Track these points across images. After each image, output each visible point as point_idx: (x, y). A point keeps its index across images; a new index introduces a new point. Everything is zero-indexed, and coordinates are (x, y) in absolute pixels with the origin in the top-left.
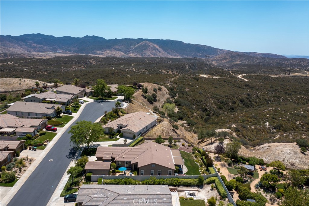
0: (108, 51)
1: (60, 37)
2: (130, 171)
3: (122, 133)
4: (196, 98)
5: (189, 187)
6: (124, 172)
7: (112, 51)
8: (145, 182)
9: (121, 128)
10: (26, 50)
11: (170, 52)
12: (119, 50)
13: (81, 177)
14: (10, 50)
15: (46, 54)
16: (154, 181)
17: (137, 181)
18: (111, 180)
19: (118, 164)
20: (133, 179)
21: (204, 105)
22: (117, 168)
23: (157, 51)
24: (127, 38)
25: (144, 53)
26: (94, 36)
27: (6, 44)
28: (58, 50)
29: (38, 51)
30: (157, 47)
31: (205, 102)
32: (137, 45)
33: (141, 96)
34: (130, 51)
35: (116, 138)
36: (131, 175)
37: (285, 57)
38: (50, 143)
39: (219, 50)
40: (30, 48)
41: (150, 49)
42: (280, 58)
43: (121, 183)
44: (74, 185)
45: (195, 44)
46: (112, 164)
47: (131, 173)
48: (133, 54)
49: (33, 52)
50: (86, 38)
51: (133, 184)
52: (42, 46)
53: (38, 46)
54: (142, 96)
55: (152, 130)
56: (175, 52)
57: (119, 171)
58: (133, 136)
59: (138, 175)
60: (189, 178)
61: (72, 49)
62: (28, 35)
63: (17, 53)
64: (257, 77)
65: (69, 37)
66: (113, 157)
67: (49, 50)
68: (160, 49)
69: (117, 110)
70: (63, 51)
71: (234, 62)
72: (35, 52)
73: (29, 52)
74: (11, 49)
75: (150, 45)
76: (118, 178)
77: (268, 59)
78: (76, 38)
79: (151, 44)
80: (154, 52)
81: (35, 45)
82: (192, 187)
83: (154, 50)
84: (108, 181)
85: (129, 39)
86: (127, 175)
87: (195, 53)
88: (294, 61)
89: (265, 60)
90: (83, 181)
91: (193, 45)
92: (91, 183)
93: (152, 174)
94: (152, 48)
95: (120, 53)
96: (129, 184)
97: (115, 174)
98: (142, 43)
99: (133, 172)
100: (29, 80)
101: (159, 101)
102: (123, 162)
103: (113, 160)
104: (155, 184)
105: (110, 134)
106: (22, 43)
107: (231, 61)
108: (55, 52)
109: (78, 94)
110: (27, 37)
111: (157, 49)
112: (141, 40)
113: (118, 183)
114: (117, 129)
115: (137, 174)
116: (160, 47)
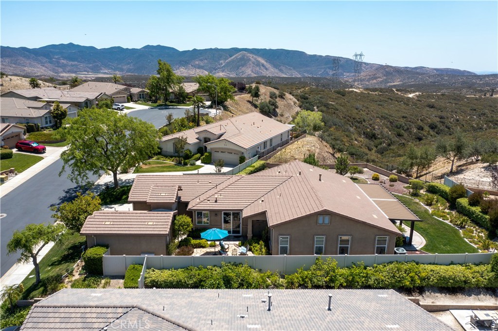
0: (182, 70)
1: (104, 49)
2: (237, 243)
3: (210, 153)
4: (353, 115)
5: (460, 296)
6: (221, 244)
7: (189, 69)
8: (296, 277)
9: (207, 140)
10: (50, 70)
11: (283, 68)
12: (200, 67)
13: (74, 262)
14: (24, 70)
15: (82, 76)
16: (331, 273)
17: (268, 273)
18: (175, 272)
19: (200, 222)
20: (251, 267)
21: (368, 128)
22: (196, 233)
23: (262, 68)
24: (213, 48)
25: (241, 71)
26: (159, 46)
27: (19, 61)
28: (102, 69)
29: (69, 72)
30: (262, 61)
31: (371, 122)
32: (230, 59)
33: (246, 102)
34: (219, 68)
35: (193, 164)
36: (242, 254)
37: (474, 73)
38: (17, 176)
39: (364, 65)
40: (58, 67)
41: (250, 64)
42: (466, 74)
43: (209, 282)
44: (42, 289)
45: (324, 55)
46: (177, 218)
47: (243, 249)
48: (223, 73)
49: (61, 72)
50: (146, 50)
51: (256, 287)
52: (76, 63)
53: (70, 63)
54: (249, 103)
55: (284, 150)
56: (291, 70)
57: (202, 242)
58: (239, 159)
59: (269, 252)
60: (452, 263)
61: (125, 67)
62: (53, 46)
63: (36, 75)
64: (441, 97)
65: (119, 47)
66: (183, 199)
67: (88, 69)
68: (268, 65)
69: (197, 116)
70: (110, 71)
71: (391, 83)
72: (66, 72)
73: (56, 73)
74: (26, 69)
75: (251, 58)
76: (200, 263)
77: (447, 77)
78: (130, 49)
79: (253, 57)
80: (258, 69)
81: (64, 62)
82: (470, 295)
83: (257, 66)
84: (164, 275)
85: (216, 50)
86: (230, 254)
87: (325, 71)
88: (491, 78)
89: (443, 79)
90: (77, 276)
91: (321, 56)
92: (103, 281)
93: (319, 251)
94: (253, 63)
95: (203, 72)
96: (241, 286)
97: (190, 253)
98: (238, 55)
99: (251, 245)
100: (21, 79)
101: (282, 115)
102: (215, 213)
103: (181, 207)
104: (337, 283)
105: (179, 157)
106: (45, 60)
107: (386, 81)
108: (97, 73)
109: (114, 94)
110: (51, 50)
111: (263, 65)
112: (236, 50)
113: (201, 281)
114: (195, 144)
115: (264, 250)
116: (266, 61)
